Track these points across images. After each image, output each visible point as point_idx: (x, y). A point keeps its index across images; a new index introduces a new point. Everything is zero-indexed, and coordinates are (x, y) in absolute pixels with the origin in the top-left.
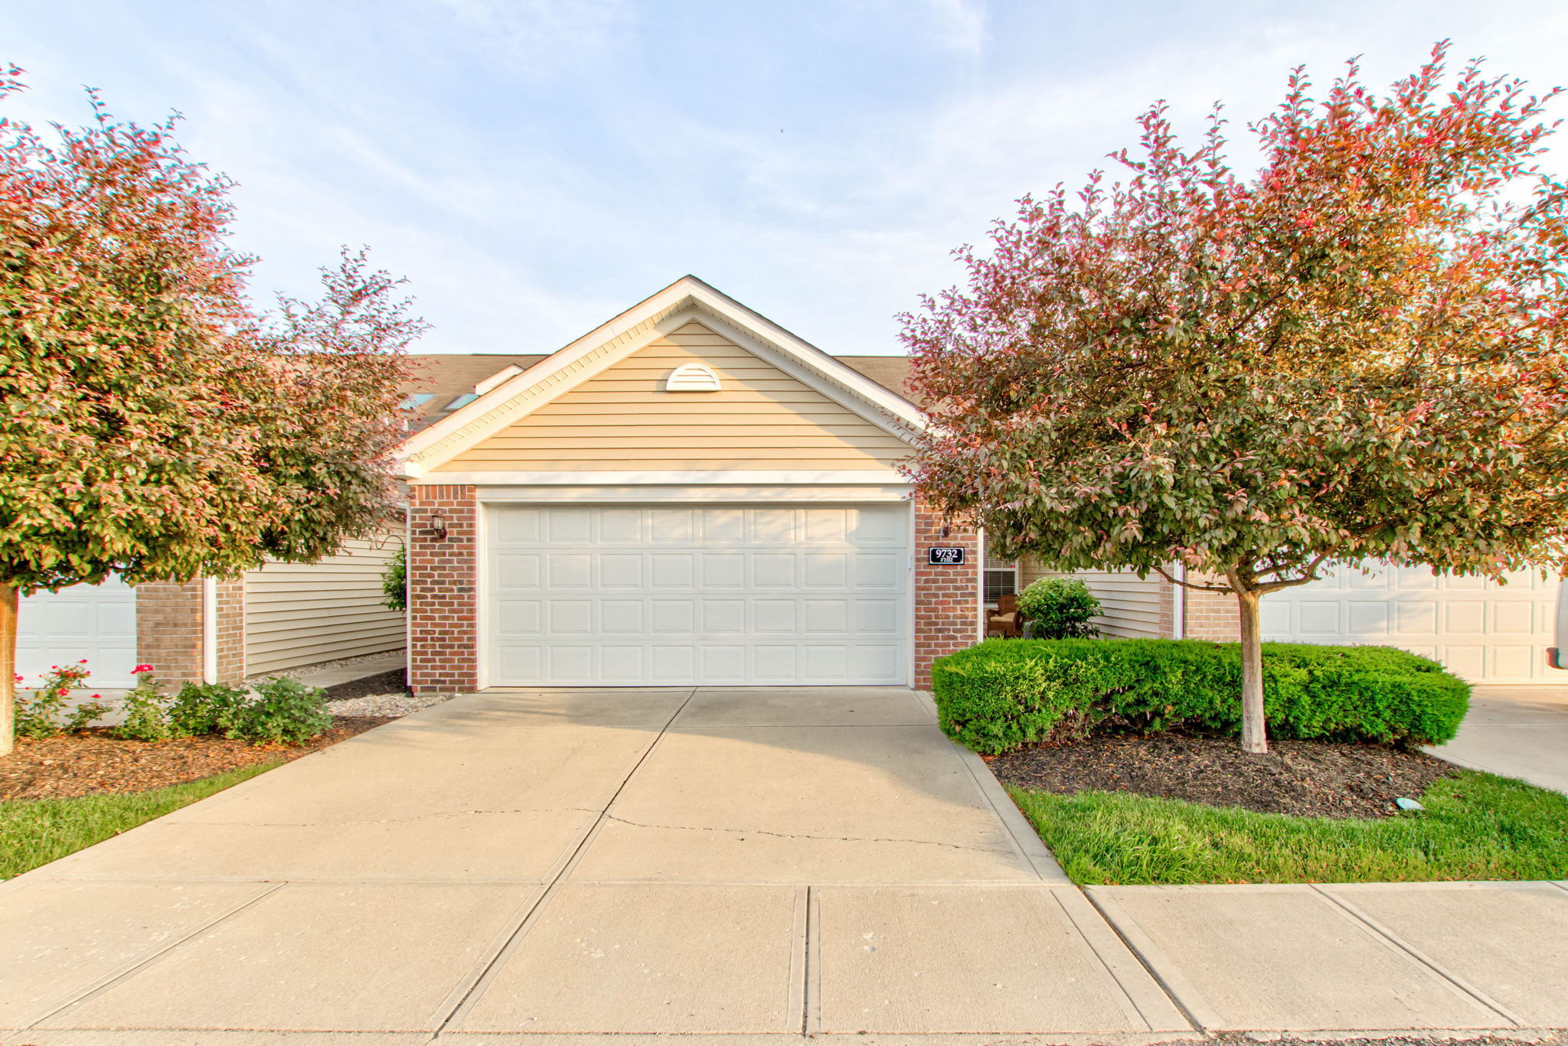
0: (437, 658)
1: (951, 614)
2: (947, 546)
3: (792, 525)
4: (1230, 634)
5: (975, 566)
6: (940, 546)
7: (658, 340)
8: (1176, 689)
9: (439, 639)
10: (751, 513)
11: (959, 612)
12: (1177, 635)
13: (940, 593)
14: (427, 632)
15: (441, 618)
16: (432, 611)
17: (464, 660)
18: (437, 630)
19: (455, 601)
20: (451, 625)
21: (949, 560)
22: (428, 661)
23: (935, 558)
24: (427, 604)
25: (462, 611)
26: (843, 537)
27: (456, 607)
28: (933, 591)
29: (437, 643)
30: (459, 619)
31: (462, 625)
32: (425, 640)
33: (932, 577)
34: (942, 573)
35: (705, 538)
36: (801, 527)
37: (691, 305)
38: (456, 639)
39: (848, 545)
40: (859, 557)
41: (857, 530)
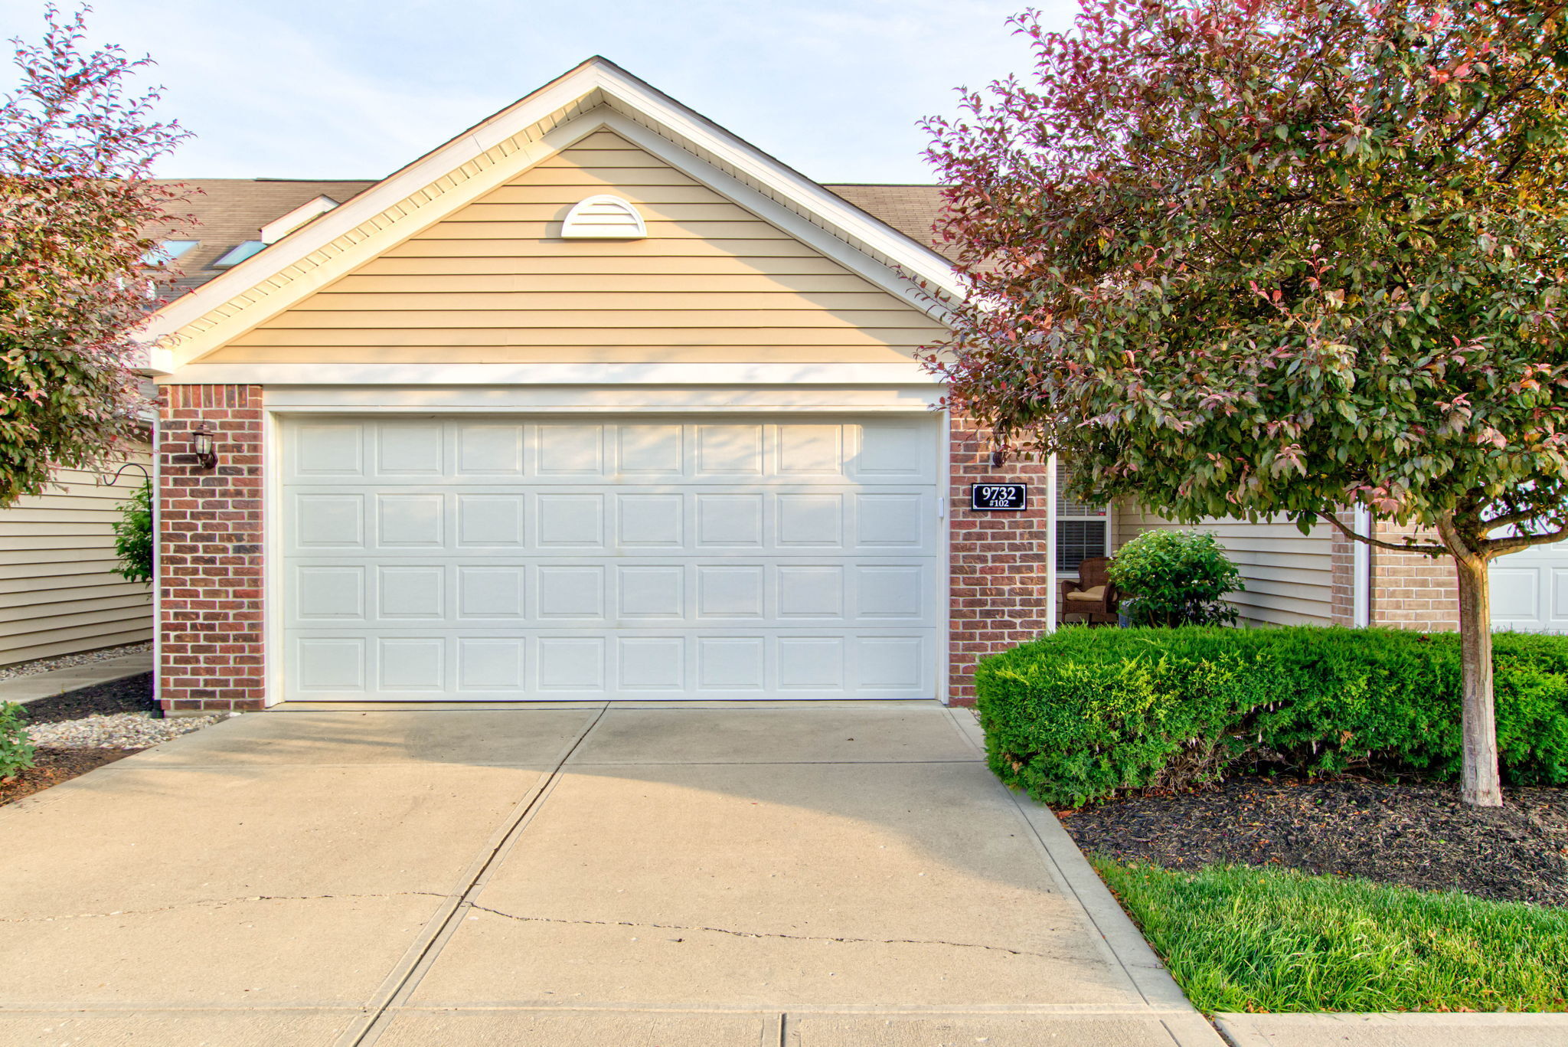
0: (202, 656)
1: (1006, 588)
2: (1000, 482)
3: (758, 449)
4: (1444, 619)
5: (1042, 513)
6: (989, 482)
7: (549, 158)
8: (1357, 705)
9: (204, 627)
10: (694, 430)
11: (1018, 585)
12: (1360, 621)
13: (989, 554)
14: (186, 616)
15: (207, 593)
16: (194, 582)
17: (242, 660)
18: (201, 612)
19: (231, 567)
20: (224, 605)
21: (1002, 503)
22: (187, 660)
23: (981, 500)
24: (185, 571)
25: (241, 583)
26: (838, 468)
27: (231, 576)
28: (978, 552)
29: (202, 633)
30: (236, 594)
31: (241, 605)
32: (183, 627)
33: (977, 530)
34: (992, 525)
35: (621, 469)
36: (772, 451)
37: (600, 104)
38: (231, 627)
39: (845, 480)
40: (863, 498)
41: (860, 456)
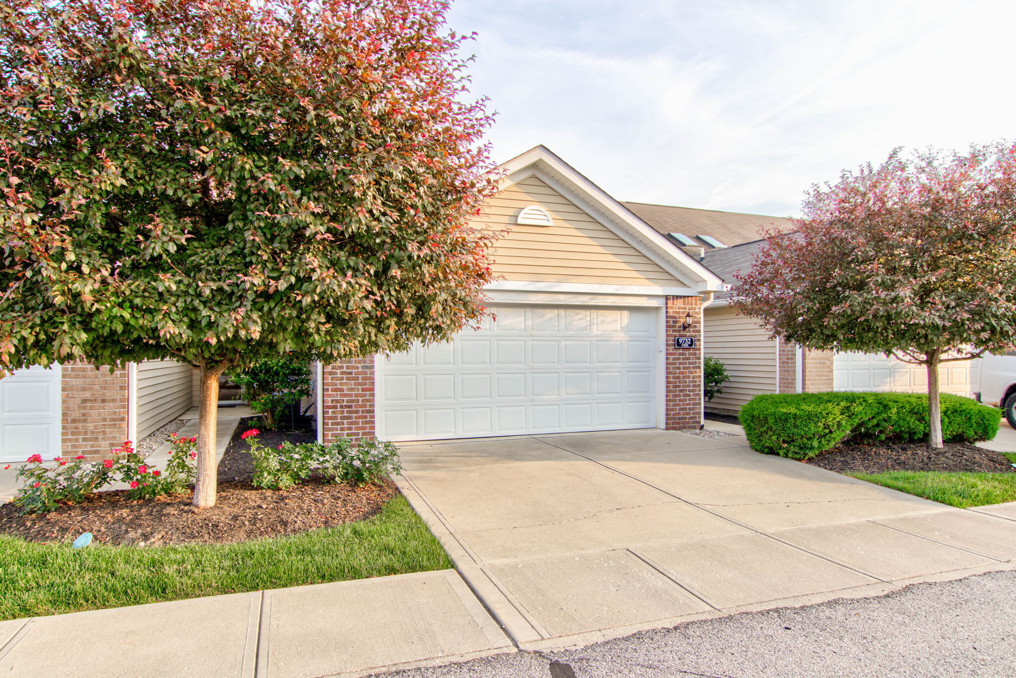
0: (345, 421)
1: (687, 380)
2: (685, 336)
5: (699, 349)
6: (681, 336)
7: (510, 187)
9: (346, 407)
10: (562, 312)
11: (692, 379)
12: (799, 390)
13: (681, 366)
14: (337, 401)
15: (348, 390)
16: (341, 384)
17: (366, 422)
18: (345, 399)
19: (360, 376)
20: (356, 395)
21: (686, 345)
22: (338, 424)
23: (679, 345)
24: (337, 379)
25: (365, 384)
26: (620, 330)
27: (360, 381)
28: (676, 366)
29: (345, 410)
30: (363, 390)
31: (365, 395)
32: (336, 407)
33: (676, 356)
34: (682, 354)
35: (533, 329)
36: (594, 323)
37: (534, 166)
38: (361, 406)
39: (623, 335)
40: (629, 343)
41: (628, 325)
